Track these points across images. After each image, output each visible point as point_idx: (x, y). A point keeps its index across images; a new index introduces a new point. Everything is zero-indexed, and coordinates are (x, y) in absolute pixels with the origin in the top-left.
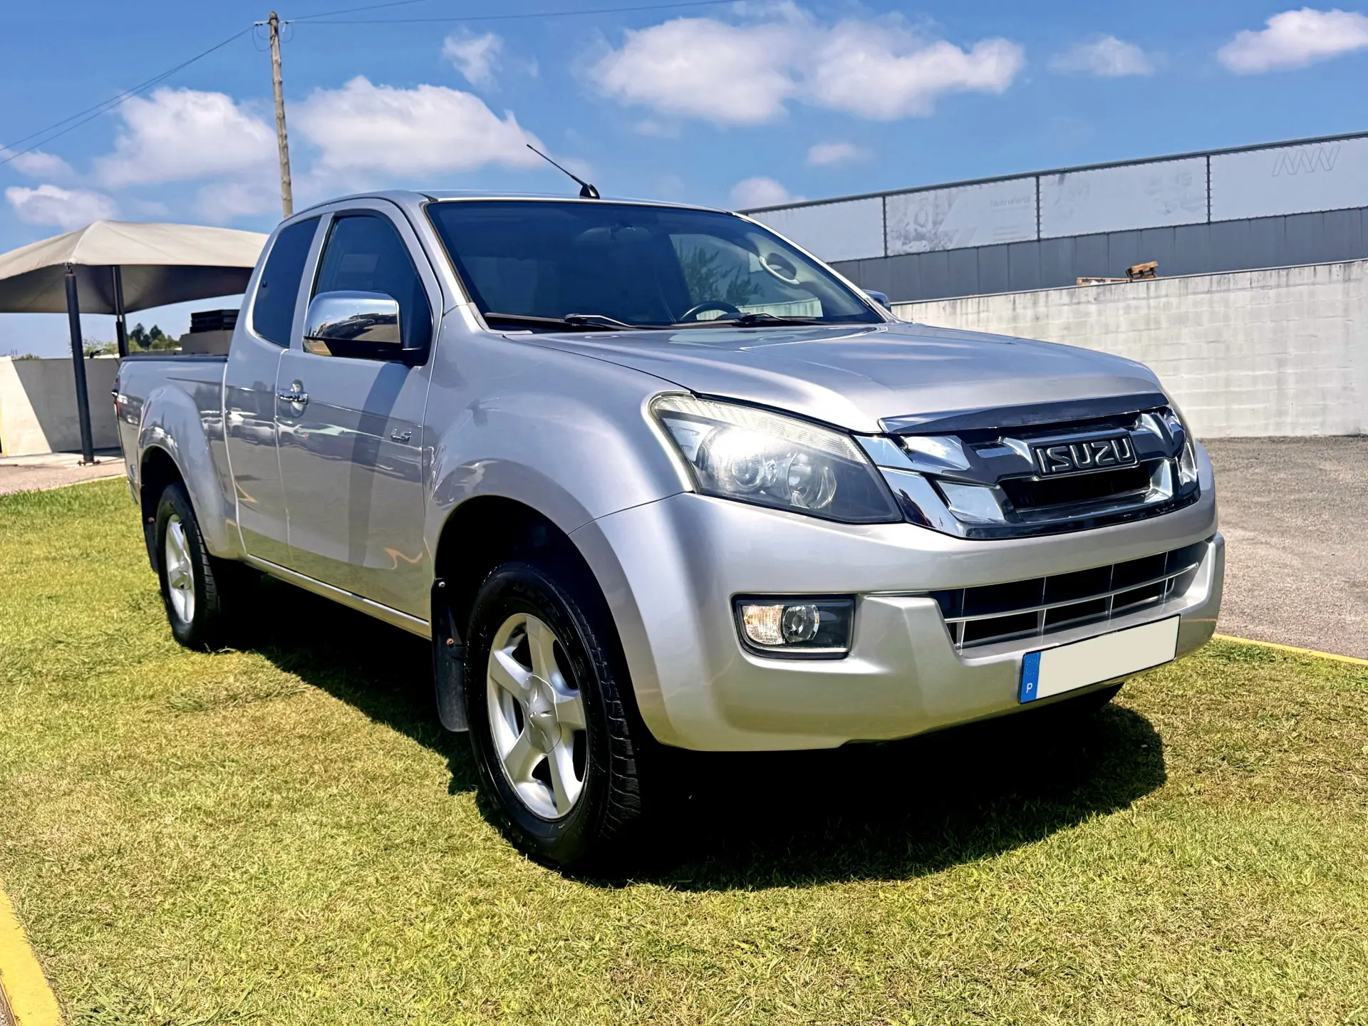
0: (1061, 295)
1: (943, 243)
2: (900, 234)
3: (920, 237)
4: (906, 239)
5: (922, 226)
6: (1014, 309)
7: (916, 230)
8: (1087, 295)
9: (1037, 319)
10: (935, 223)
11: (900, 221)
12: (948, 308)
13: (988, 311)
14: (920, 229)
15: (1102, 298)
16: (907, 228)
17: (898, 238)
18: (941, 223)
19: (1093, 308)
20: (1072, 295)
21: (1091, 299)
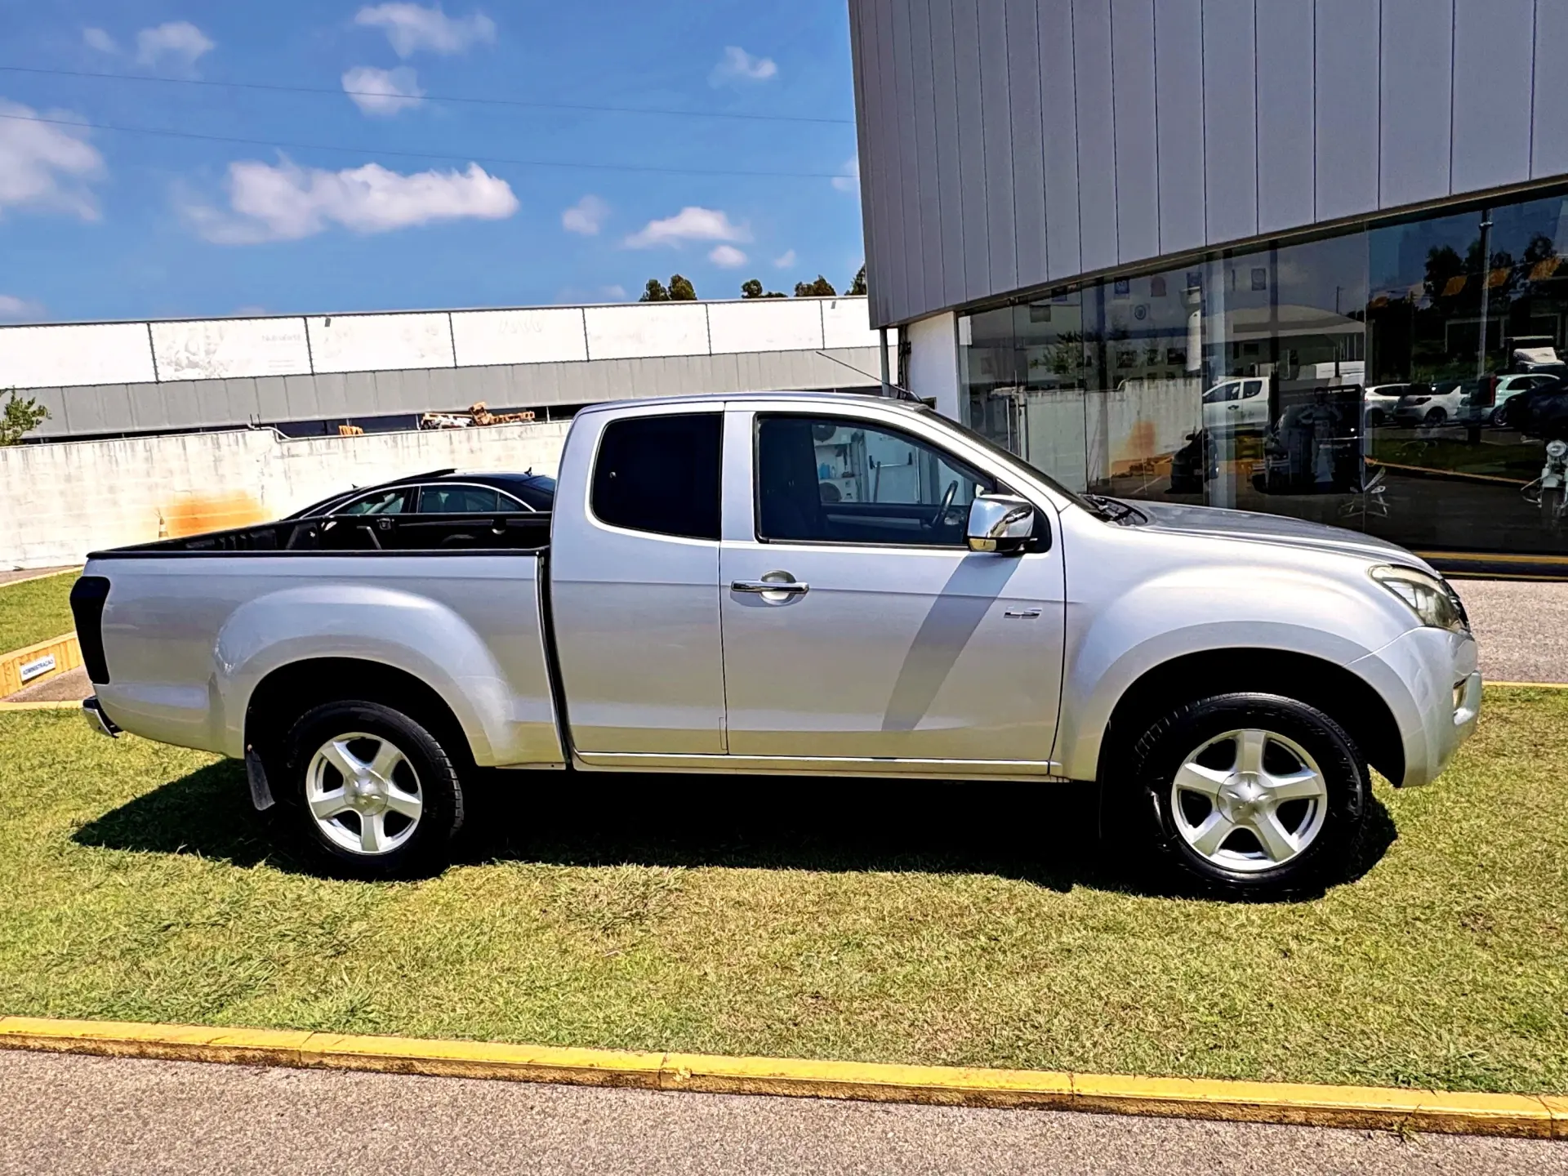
0: (490, 432)
1: (218, 371)
2: (172, 362)
3: (193, 365)
4: (178, 366)
5: (194, 354)
6: (451, 443)
7: (188, 358)
8: (512, 433)
9: (472, 451)
10: (208, 353)
11: (169, 348)
12: (390, 442)
13: (427, 444)
14: (192, 358)
15: (524, 435)
16: (178, 356)
17: (169, 364)
18: (214, 352)
19: (518, 444)
20: (500, 433)
21: (516, 436)
